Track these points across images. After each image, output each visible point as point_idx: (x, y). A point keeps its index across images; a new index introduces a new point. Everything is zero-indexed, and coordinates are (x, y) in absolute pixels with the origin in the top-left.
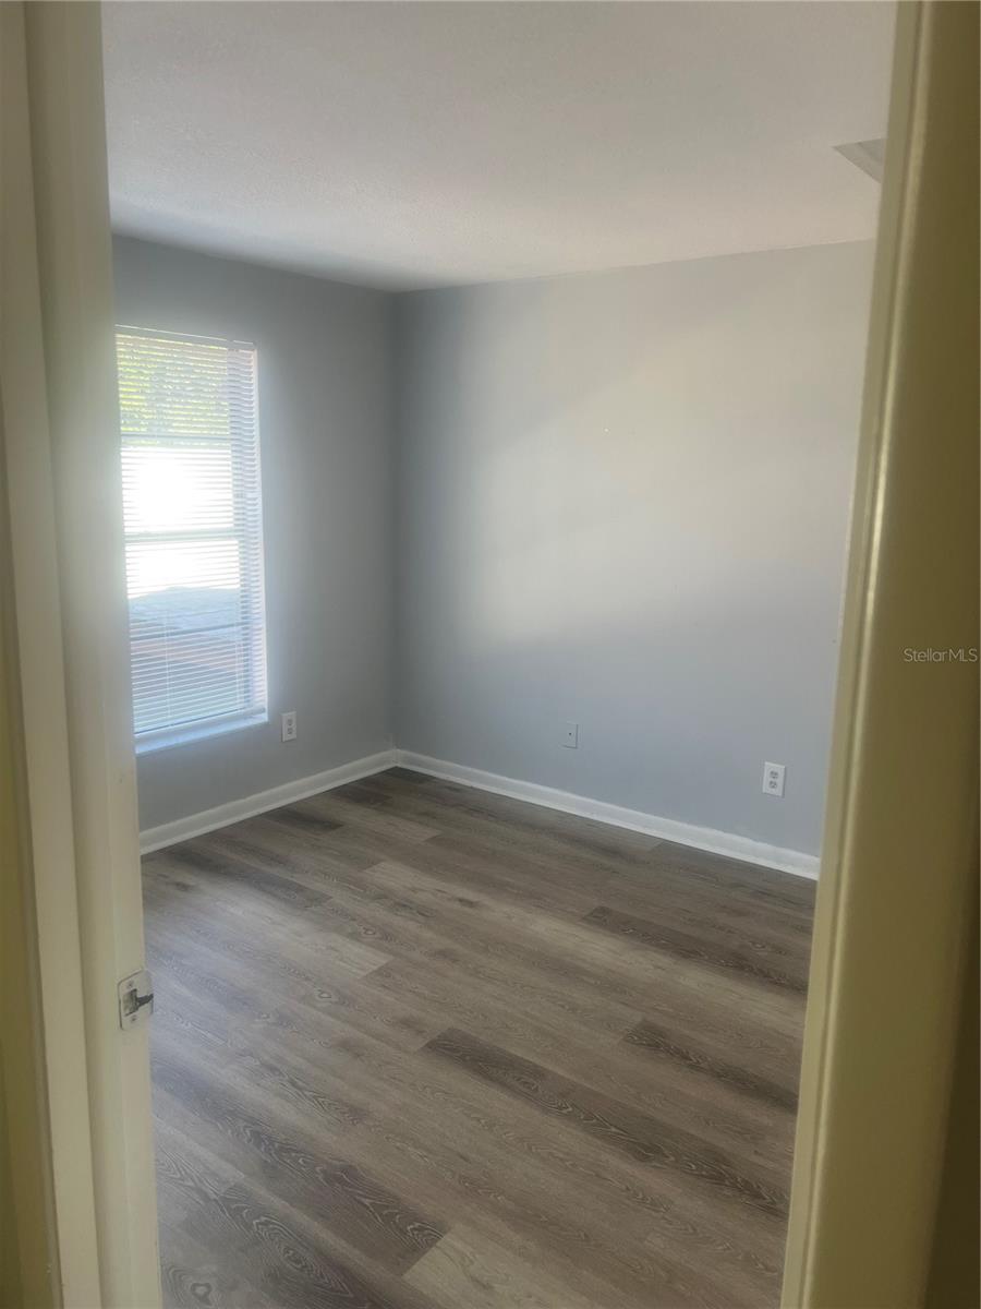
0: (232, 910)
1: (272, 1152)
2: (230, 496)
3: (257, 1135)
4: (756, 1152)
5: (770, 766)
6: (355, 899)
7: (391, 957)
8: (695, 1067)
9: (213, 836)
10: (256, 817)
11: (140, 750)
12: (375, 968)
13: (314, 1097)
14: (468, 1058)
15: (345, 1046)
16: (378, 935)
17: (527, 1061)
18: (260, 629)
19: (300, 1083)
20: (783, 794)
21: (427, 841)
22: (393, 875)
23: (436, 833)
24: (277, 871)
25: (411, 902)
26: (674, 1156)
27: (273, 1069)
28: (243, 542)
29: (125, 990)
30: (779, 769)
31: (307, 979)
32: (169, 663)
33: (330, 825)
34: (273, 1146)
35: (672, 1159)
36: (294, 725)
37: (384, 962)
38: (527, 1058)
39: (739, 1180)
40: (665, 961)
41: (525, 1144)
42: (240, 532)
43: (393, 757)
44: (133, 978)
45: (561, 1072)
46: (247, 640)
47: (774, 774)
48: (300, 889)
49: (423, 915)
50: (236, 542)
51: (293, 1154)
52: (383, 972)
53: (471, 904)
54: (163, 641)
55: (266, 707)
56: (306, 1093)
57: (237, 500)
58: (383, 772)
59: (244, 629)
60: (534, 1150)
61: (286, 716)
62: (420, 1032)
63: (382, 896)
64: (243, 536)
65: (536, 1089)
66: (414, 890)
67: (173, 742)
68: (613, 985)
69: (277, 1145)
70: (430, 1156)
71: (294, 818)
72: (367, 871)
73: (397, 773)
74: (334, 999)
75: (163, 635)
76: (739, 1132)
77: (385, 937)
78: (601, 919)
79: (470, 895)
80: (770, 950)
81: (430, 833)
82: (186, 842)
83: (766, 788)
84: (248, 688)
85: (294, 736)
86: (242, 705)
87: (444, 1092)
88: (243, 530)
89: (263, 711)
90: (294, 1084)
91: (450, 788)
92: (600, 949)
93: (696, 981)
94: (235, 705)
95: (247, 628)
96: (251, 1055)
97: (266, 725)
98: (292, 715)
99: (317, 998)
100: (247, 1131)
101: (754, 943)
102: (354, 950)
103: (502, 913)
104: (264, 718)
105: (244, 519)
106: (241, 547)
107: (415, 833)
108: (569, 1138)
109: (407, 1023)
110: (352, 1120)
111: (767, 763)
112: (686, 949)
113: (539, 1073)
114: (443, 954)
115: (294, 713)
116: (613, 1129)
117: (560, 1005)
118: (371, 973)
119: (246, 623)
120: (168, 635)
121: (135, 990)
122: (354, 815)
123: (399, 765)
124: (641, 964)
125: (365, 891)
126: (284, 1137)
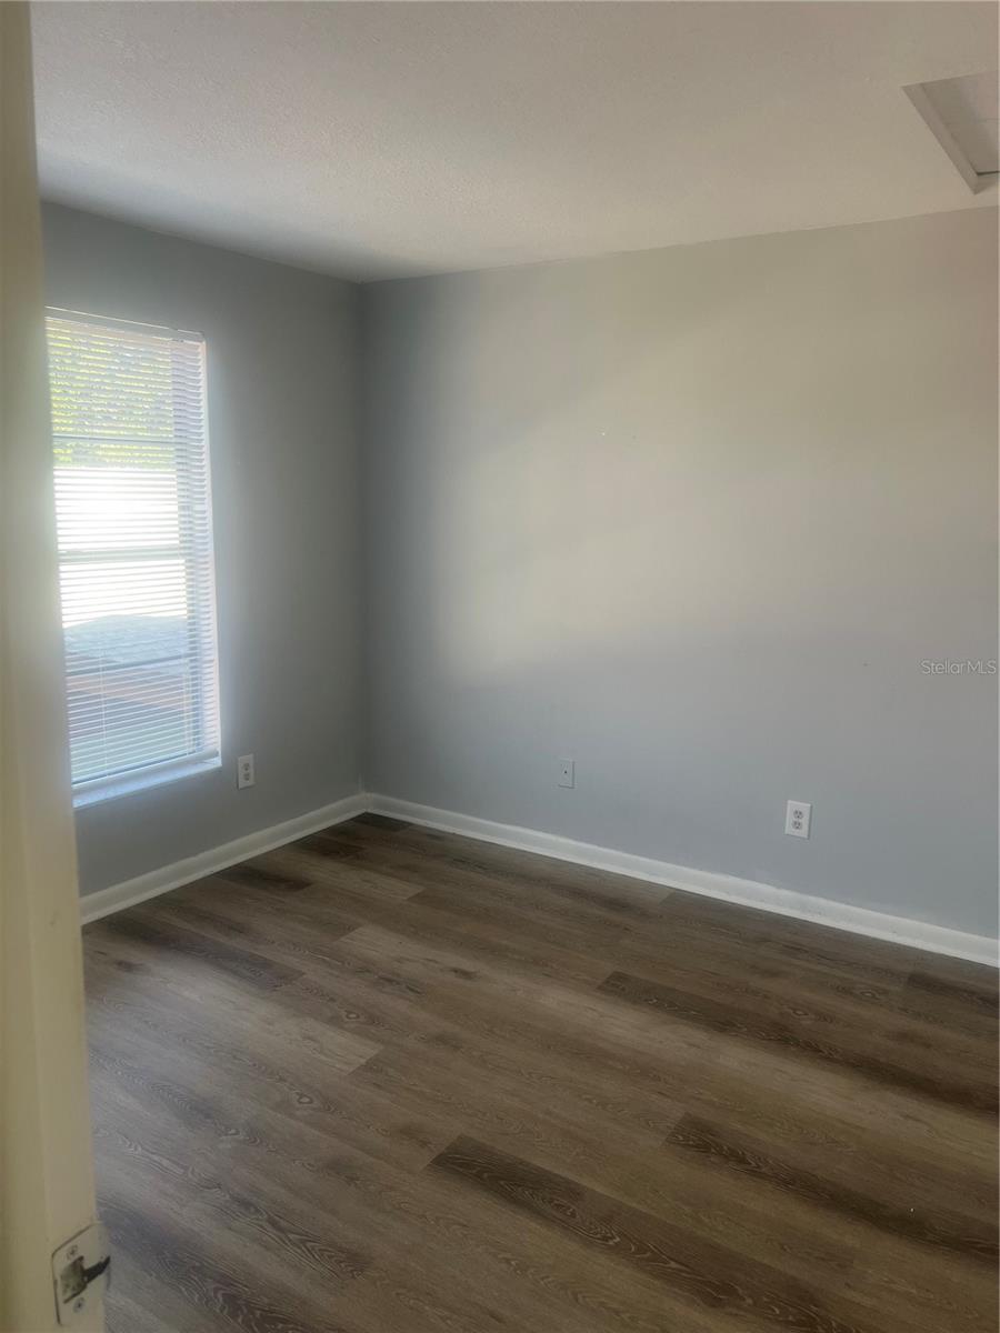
0: (186, 994)
1: (253, 1324)
2: (175, 508)
3: (231, 1299)
4: (847, 1284)
5: (792, 805)
6: (331, 974)
7: (382, 1047)
8: (755, 1173)
9: (162, 901)
10: (209, 876)
11: (78, 803)
12: (363, 1061)
13: (303, 1242)
14: (486, 1175)
15: (337, 1167)
16: (362, 1019)
17: (556, 1175)
18: (212, 661)
19: (283, 1223)
20: (809, 836)
21: (409, 899)
22: (374, 943)
23: (420, 889)
24: (236, 943)
25: (398, 975)
26: (750, 1296)
27: (246, 1204)
28: (190, 561)
29: (63, 1262)
30: (805, 807)
31: (282, 1079)
32: (105, 702)
33: (296, 884)
34: (253, 1314)
35: (750, 1301)
36: (251, 771)
37: (375, 1052)
38: (556, 1172)
39: (834, 1324)
40: (699, 1036)
41: (569, 1292)
42: (187, 550)
43: (363, 802)
44: (77, 1242)
45: (600, 1189)
46: (196, 674)
47: (798, 814)
48: (267, 964)
49: (412, 990)
50: (183, 561)
51: (280, 1326)
52: (372, 1066)
53: (466, 975)
54: (99, 676)
55: (219, 749)
56: (291, 1236)
57: (182, 513)
58: (352, 819)
59: (192, 661)
60: (581, 1300)
61: (243, 759)
62: (424, 1144)
63: (364, 968)
64: (190, 554)
65: (573, 1215)
66: (400, 960)
67: (111, 793)
68: (643, 1070)
69: (258, 1313)
70: (455, 1317)
71: (252, 876)
72: (343, 939)
73: (368, 820)
74: (316, 1104)
75: (98, 670)
76: (823, 1259)
77: (370, 1021)
78: (618, 987)
79: (467, 965)
80: (813, 1017)
81: (413, 889)
82: (127, 910)
83: (789, 829)
84: (197, 730)
85: (250, 782)
86: (191, 750)
87: (459, 1224)
88: (190, 548)
89: (217, 755)
90: (274, 1224)
91: (429, 835)
92: (624, 1025)
93: (737, 1060)
94: (185, 748)
95: (195, 660)
96: (219, 1186)
97: (218, 772)
98: (249, 758)
99: (298, 1105)
100: (219, 1296)
101: (795, 1011)
102: (334, 1039)
103: (505, 985)
104: (217, 762)
105: (191, 535)
106: (187, 567)
107: (395, 890)
108: (619, 1279)
109: (408, 1132)
110: (352, 1271)
111: (790, 802)
112: (722, 1021)
113: (575, 1192)
114: (442, 1039)
115: (251, 756)
116: (673, 1264)
117: (586, 1099)
118: (359, 1068)
119: (194, 654)
120: (103, 670)
121: (81, 1258)
122: (324, 872)
123: (369, 811)
124: (671, 1041)
125: (343, 963)
126: (266, 1300)
